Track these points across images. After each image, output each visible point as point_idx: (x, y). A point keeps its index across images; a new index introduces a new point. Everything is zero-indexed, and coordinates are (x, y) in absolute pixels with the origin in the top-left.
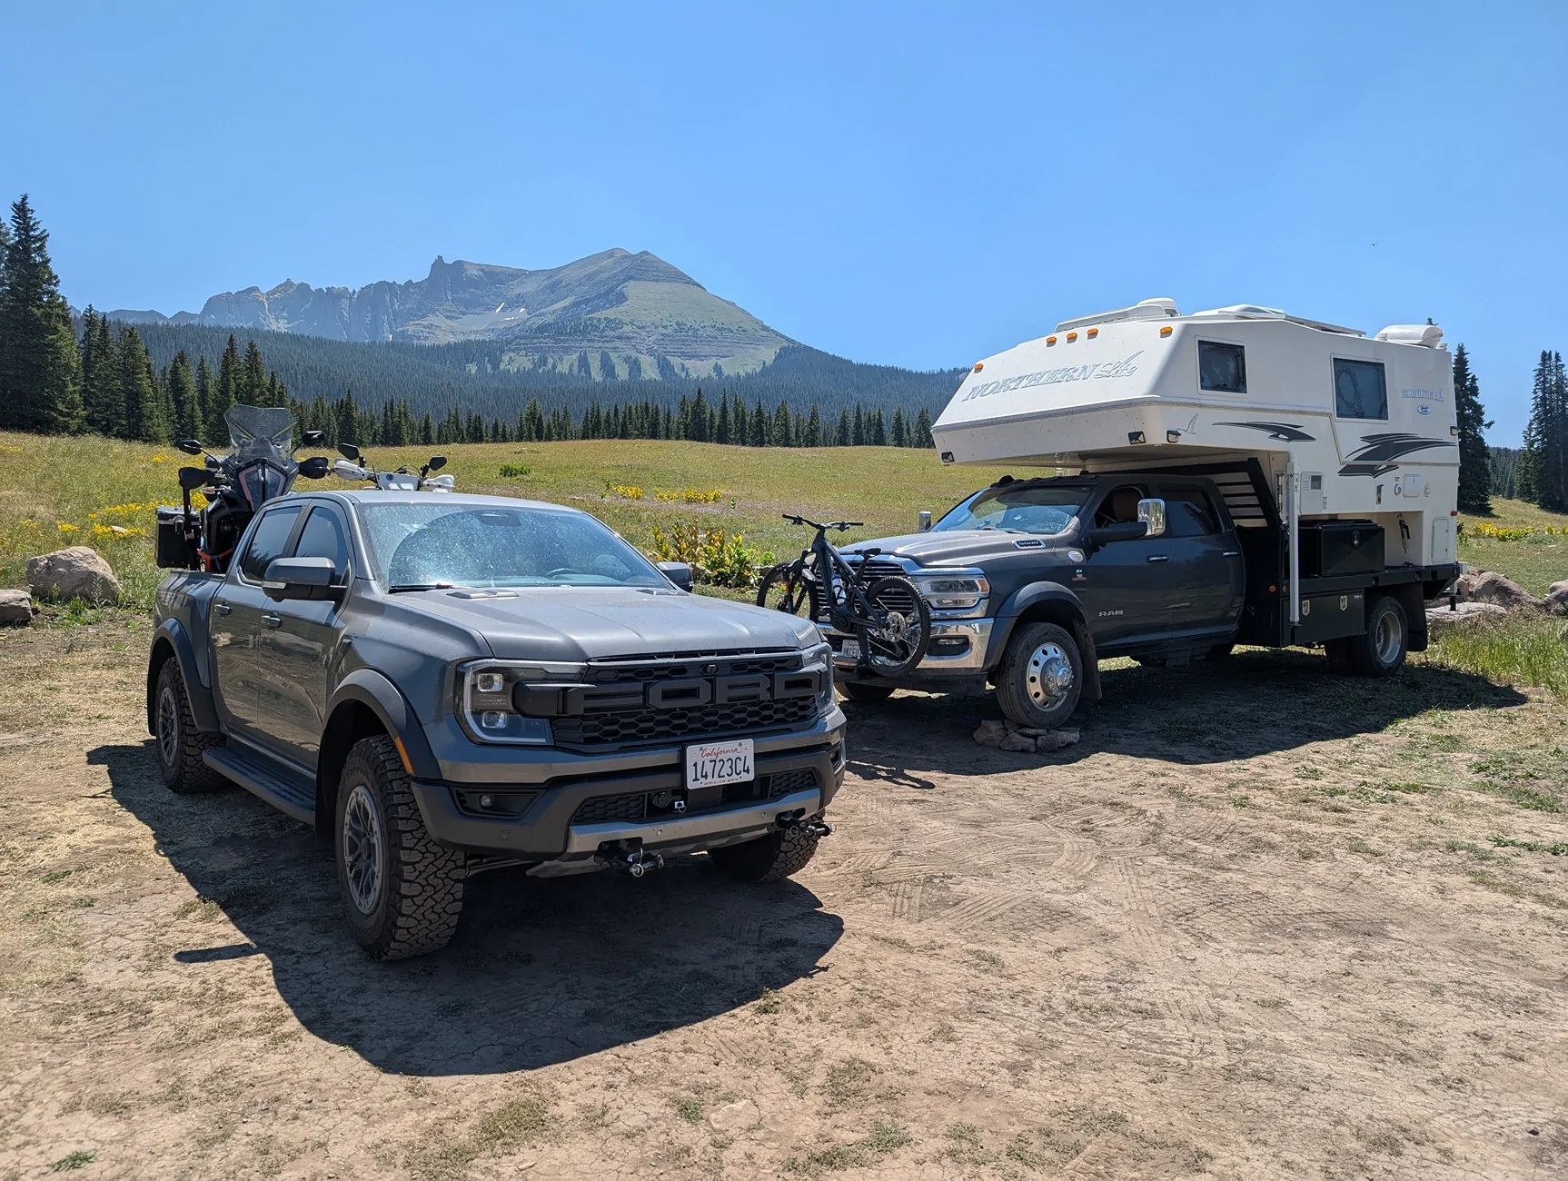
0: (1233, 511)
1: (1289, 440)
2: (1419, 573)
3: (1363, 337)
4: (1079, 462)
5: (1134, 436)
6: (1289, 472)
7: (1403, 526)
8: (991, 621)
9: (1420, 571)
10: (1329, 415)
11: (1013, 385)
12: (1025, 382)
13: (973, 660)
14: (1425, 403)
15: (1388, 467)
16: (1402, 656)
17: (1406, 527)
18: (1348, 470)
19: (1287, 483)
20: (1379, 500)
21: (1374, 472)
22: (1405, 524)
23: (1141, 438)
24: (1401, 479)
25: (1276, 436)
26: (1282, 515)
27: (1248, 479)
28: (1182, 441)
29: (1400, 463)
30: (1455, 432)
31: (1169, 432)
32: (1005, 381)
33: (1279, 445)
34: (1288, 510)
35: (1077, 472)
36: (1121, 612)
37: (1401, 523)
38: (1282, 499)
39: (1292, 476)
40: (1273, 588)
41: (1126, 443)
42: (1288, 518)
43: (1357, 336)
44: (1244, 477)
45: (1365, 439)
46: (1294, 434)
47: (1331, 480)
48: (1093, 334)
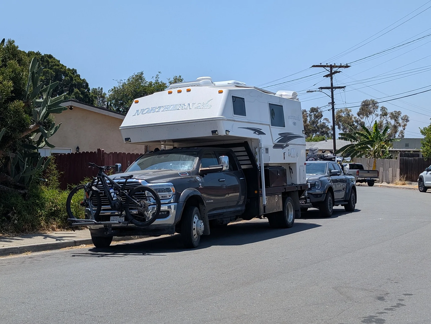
0: (241, 162)
1: (259, 134)
2: (297, 187)
3: (275, 95)
4: (172, 143)
5: (214, 132)
6: (260, 147)
7: (290, 169)
8: (176, 204)
9: (297, 186)
10: (269, 125)
11: (157, 110)
12: (162, 109)
13: (170, 220)
14: (295, 121)
15: (286, 145)
16: (293, 220)
17: (291, 169)
18: (276, 146)
19: (259, 151)
20: (284, 158)
21: (282, 147)
22: (291, 167)
23: (217, 133)
24: (290, 150)
25: (255, 133)
26: (258, 163)
27: (245, 150)
28: (230, 134)
29: (290, 144)
30: (304, 132)
31: (226, 131)
32: (152, 108)
33: (256, 136)
34: (260, 161)
35: (171, 147)
36: (213, 201)
37: (290, 167)
38: (257, 157)
39: (261, 148)
40: (256, 192)
41: (211, 135)
42: (260, 164)
43: (274, 95)
44: (243, 149)
45: (280, 134)
46: (260, 133)
47: (271, 150)
48: (189, 91)
